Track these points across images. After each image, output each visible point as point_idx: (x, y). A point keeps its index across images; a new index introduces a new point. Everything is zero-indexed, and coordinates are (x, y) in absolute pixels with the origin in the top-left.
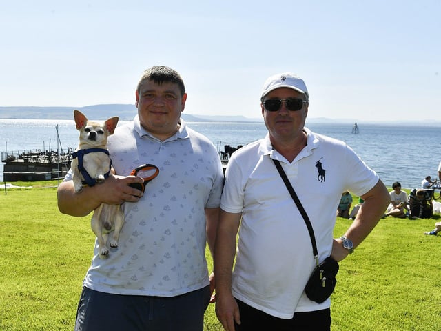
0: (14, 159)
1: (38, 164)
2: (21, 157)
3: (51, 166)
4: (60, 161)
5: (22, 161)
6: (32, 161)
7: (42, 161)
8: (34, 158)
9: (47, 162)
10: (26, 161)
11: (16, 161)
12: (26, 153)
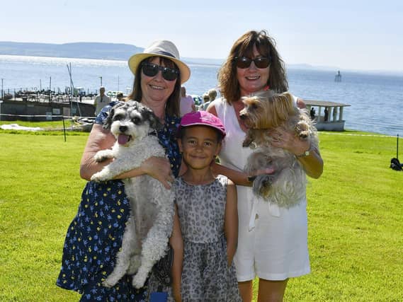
0: (11, 97)
1: (37, 104)
2: (17, 96)
3: (51, 106)
4: (60, 101)
5: (20, 99)
6: (30, 100)
7: (42, 101)
8: (33, 97)
9: (47, 101)
10: (25, 100)
11: (13, 99)
12: (23, 91)
